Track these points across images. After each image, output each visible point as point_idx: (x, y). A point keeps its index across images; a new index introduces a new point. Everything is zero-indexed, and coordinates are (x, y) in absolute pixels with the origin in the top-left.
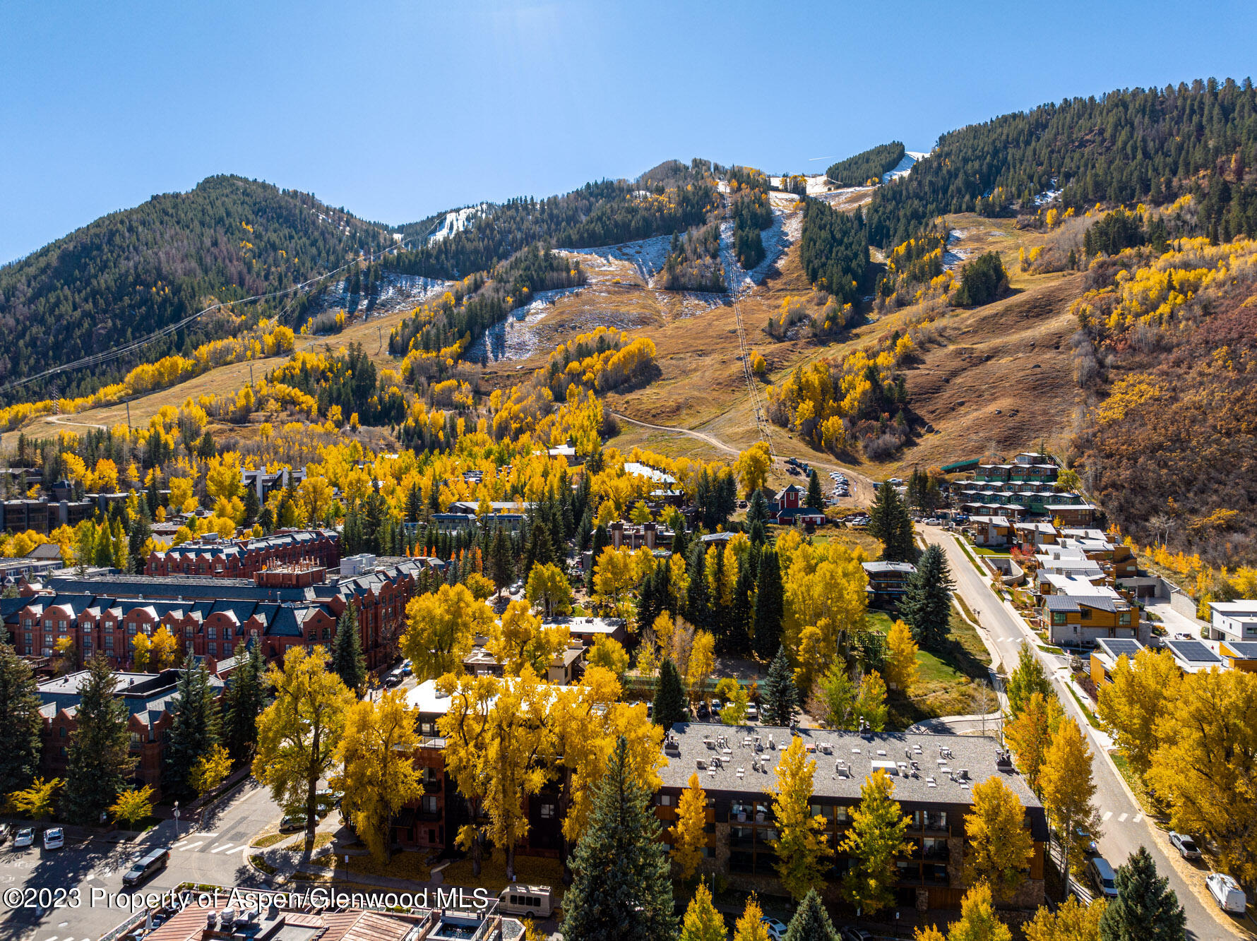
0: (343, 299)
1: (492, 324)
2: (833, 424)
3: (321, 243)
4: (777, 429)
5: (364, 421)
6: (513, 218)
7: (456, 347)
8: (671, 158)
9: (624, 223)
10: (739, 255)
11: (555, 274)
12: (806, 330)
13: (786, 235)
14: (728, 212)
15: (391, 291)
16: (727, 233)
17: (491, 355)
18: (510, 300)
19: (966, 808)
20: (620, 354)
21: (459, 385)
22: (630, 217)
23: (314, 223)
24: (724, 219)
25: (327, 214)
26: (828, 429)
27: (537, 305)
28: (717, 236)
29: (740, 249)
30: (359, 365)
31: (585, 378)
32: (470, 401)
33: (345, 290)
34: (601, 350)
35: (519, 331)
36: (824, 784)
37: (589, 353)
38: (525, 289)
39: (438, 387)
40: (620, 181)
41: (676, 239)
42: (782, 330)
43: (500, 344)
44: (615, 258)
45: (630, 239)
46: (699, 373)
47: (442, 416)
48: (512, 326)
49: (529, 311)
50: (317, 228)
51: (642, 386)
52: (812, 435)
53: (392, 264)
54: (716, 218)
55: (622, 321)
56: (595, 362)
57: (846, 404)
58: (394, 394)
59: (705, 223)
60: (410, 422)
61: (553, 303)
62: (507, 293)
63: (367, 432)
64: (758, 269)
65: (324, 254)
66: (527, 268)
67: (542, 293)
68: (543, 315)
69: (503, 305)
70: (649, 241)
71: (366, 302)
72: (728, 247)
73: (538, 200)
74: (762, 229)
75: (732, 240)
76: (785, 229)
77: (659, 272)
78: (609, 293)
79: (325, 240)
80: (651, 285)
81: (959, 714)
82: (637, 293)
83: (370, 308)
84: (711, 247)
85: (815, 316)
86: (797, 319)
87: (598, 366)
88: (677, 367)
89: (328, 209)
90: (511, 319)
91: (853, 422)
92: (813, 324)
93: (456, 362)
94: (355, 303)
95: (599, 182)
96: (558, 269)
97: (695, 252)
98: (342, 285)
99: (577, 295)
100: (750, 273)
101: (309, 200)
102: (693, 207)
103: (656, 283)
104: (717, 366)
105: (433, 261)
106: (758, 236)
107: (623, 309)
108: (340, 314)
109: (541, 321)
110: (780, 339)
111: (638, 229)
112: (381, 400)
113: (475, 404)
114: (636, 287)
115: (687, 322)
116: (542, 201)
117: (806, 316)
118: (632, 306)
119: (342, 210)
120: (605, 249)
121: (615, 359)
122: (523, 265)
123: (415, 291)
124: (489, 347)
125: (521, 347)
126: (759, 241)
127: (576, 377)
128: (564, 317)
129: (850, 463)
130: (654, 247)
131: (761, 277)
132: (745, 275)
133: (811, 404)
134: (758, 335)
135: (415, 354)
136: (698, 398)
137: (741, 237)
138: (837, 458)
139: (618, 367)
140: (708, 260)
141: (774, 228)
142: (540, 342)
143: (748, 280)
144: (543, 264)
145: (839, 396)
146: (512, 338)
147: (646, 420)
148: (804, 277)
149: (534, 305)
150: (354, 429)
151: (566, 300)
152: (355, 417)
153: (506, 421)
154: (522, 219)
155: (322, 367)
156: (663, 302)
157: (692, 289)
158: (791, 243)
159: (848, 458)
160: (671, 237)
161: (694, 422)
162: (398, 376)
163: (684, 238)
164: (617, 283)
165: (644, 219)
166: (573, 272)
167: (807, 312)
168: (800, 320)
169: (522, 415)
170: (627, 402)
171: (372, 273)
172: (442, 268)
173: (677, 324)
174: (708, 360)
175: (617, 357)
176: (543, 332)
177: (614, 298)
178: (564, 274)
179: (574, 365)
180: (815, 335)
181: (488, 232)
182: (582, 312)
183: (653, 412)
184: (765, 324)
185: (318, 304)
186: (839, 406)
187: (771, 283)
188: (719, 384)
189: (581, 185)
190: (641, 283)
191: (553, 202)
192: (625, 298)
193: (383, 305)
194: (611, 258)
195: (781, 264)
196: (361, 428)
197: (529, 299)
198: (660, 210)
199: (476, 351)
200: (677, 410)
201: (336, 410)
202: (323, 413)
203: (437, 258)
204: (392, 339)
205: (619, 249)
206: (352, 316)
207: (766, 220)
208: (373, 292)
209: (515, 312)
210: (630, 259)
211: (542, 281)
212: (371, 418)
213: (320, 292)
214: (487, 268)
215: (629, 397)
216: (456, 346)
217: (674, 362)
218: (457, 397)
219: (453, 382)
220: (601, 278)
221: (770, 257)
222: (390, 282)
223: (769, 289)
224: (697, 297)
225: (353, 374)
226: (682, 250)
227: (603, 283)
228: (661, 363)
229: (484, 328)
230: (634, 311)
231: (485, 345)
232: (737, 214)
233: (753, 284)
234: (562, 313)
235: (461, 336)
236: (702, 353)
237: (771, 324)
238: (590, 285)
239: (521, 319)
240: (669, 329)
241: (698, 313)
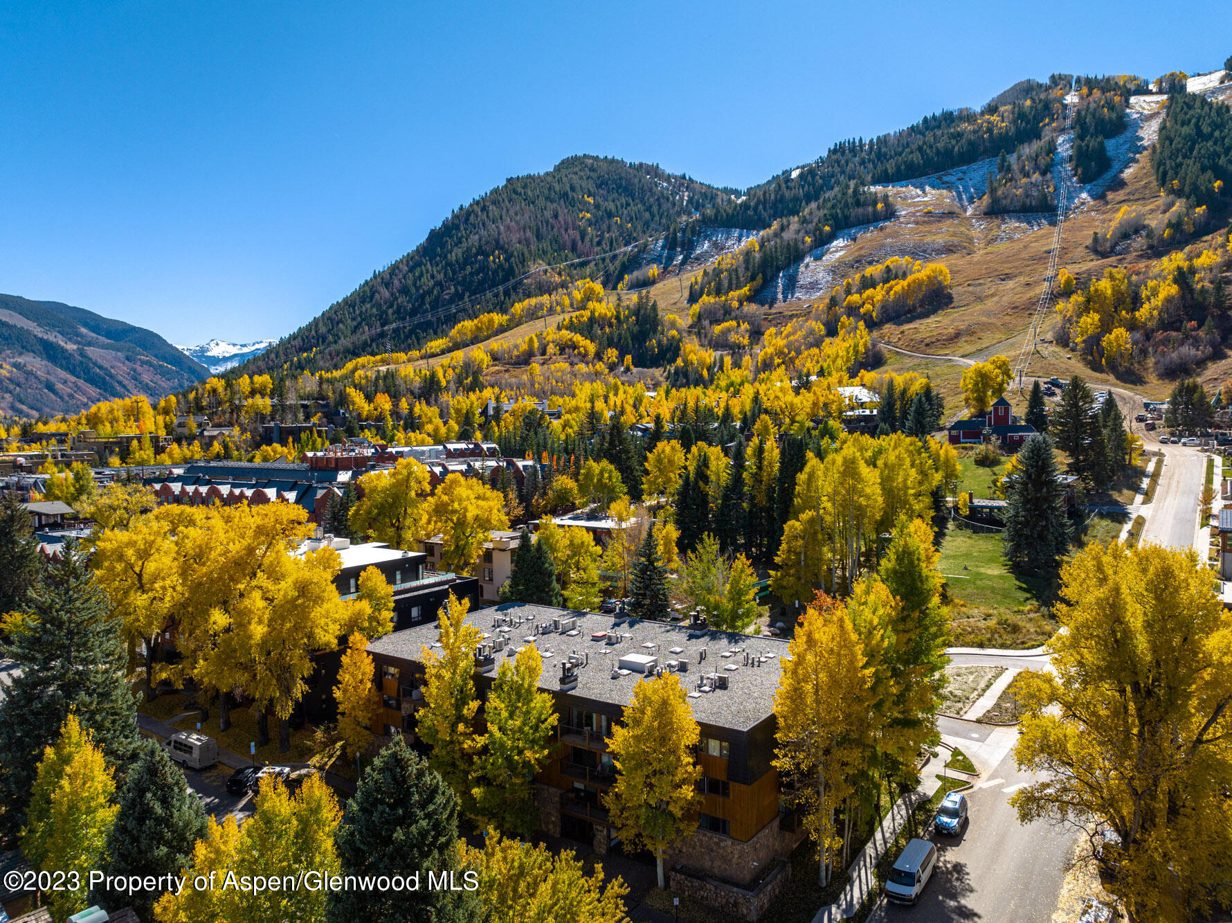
0: (660, 256)
1: (787, 266)
2: (1118, 338)
3: (655, 209)
4: (1057, 349)
5: (636, 362)
6: (838, 162)
7: (745, 290)
8: (1024, 79)
9: (946, 149)
10: (1075, 169)
11: (860, 210)
12: (1139, 242)
13: (1142, 139)
14: (1068, 122)
15: (706, 245)
16: (1064, 145)
17: (780, 296)
18: (808, 239)
20: (905, 283)
21: (739, 325)
22: (954, 142)
23: (651, 190)
24: (1062, 131)
25: (669, 182)
26: (1110, 344)
27: (839, 243)
28: (1051, 149)
29: (1078, 160)
31: (862, 310)
32: (746, 342)
33: (663, 247)
34: (886, 281)
35: (813, 270)
37: (874, 286)
38: (827, 228)
39: (717, 329)
40: (961, 111)
41: (1004, 160)
42: (1108, 244)
43: (791, 285)
44: (933, 187)
45: (953, 166)
46: (995, 299)
48: (807, 266)
49: (829, 249)
50: (653, 194)
51: (926, 315)
52: (1093, 353)
53: (710, 218)
54: (1054, 130)
55: (924, 251)
56: (878, 294)
57: (1142, 314)
58: (674, 338)
59: (1039, 137)
60: (681, 362)
61: (854, 240)
62: (807, 233)
64: (1100, 181)
65: (657, 218)
66: (833, 207)
67: (846, 231)
68: (842, 253)
69: (801, 246)
70: (974, 166)
71: (681, 257)
72: (1062, 161)
73: (866, 141)
74: (1109, 136)
75: (1070, 152)
76: (1141, 133)
77: (980, 199)
78: (917, 223)
79: (660, 205)
80: (970, 212)
82: (949, 222)
83: (683, 263)
84: (1042, 162)
85: (1153, 223)
86: (1130, 231)
87: (879, 297)
88: (972, 293)
89: (668, 178)
90: (807, 260)
91: (1146, 335)
92: (1150, 235)
93: (741, 304)
94: (670, 259)
95: (937, 114)
96: (865, 204)
97: (1022, 170)
98: (661, 243)
99: (882, 229)
100: (1088, 187)
101: (654, 171)
102: (1028, 122)
103: (975, 209)
104: (1019, 289)
105: (750, 213)
106: (1102, 144)
107: (928, 239)
108: (654, 270)
109: (841, 257)
110: (1104, 255)
111: (961, 154)
112: (661, 343)
113: (751, 344)
114: (951, 214)
115: (1002, 247)
116: (871, 141)
117: (1144, 227)
118: (941, 235)
119: (684, 177)
120: (923, 179)
121: (898, 288)
122: (829, 205)
123: (730, 243)
124: (780, 289)
125: (813, 286)
126: (1102, 149)
127: (852, 311)
128: (862, 252)
129: (1131, 382)
130: (978, 172)
131: (1100, 190)
132: (1081, 190)
133: (1097, 316)
134: (1080, 252)
135: (706, 299)
136: (984, 324)
137: (1080, 147)
138: (1118, 378)
139: (900, 296)
140: (1036, 177)
141: (1128, 134)
142: (834, 279)
143: (1084, 195)
144: (850, 201)
145: (1135, 305)
146: (805, 277)
147: (917, 350)
148: (1155, 183)
149: (835, 243)
150: (627, 370)
151: (869, 236)
152: (629, 359)
153: (772, 358)
154: (847, 162)
155: (609, 315)
156: (978, 229)
157: (1013, 211)
158: (1145, 148)
159: (1131, 378)
160: (998, 159)
161: (969, 348)
162: (687, 322)
163: (1012, 159)
164: (929, 212)
165: (971, 143)
166: (880, 206)
167: (1146, 222)
168: (1136, 231)
169: (786, 350)
170: (902, 332)
171: (689, 230)
172: (760, 219)
173: (990, 249)
174: (1010, 284)
175: (899, 286)
176: (837, 271)
177: (921, 228)
178: (870, 209)
179: (855, 298)
180: (1151, 247)
181: (809, 178)
182: (882, 246)
183: (927, 341)
184: (1089, 242)
185: (636, 263)
186: (1133, 317)
187: (1110, 196)
188: (1016, 307)
189: (917, 120)
190: (957, 210)
191: (883, 141)
192: (933, 228)
193: (697, 259)
194: (928, 188)
195: (1128, 173)
196: (633, 369)
197: (832, 237)
198: (990, 130)
199: (767, 294)
200: (958, 335)
201: (613, 353)
202: (600, 357)
203: (755, 209)
204: (691, 287)
205: (940, 178)
206: (665, 273)
207: (1119, 125)
208: (689, 246)
209: (814, 252)
210: (949, 186)
211: (846, 218)
213: (641, 252)
214: (794, 212)
215: (906, 327)
216: (746, 289)
217: (971, 289)
218: (733, 338)
219: (734, 323)
220: (912, 209)
221: (1116, 166)
222: (706, 237)
223: (1107, 203)
224: (1019, 220)
225: (637, 320)
226: (1009, 169)
227: (914, 214)
228: (954, 292)
229: (778, 270)
230: (940, 240)
231: (776, 287)
232: (1080, 122)
233: (1089, 199)
234: (861, 248)
235: (753, 278)
236: (1007, 277)
237: (1096, 240)
238: (898, 217)
239: (818, 258)
240: (977, 257)
241: (1017, 236)
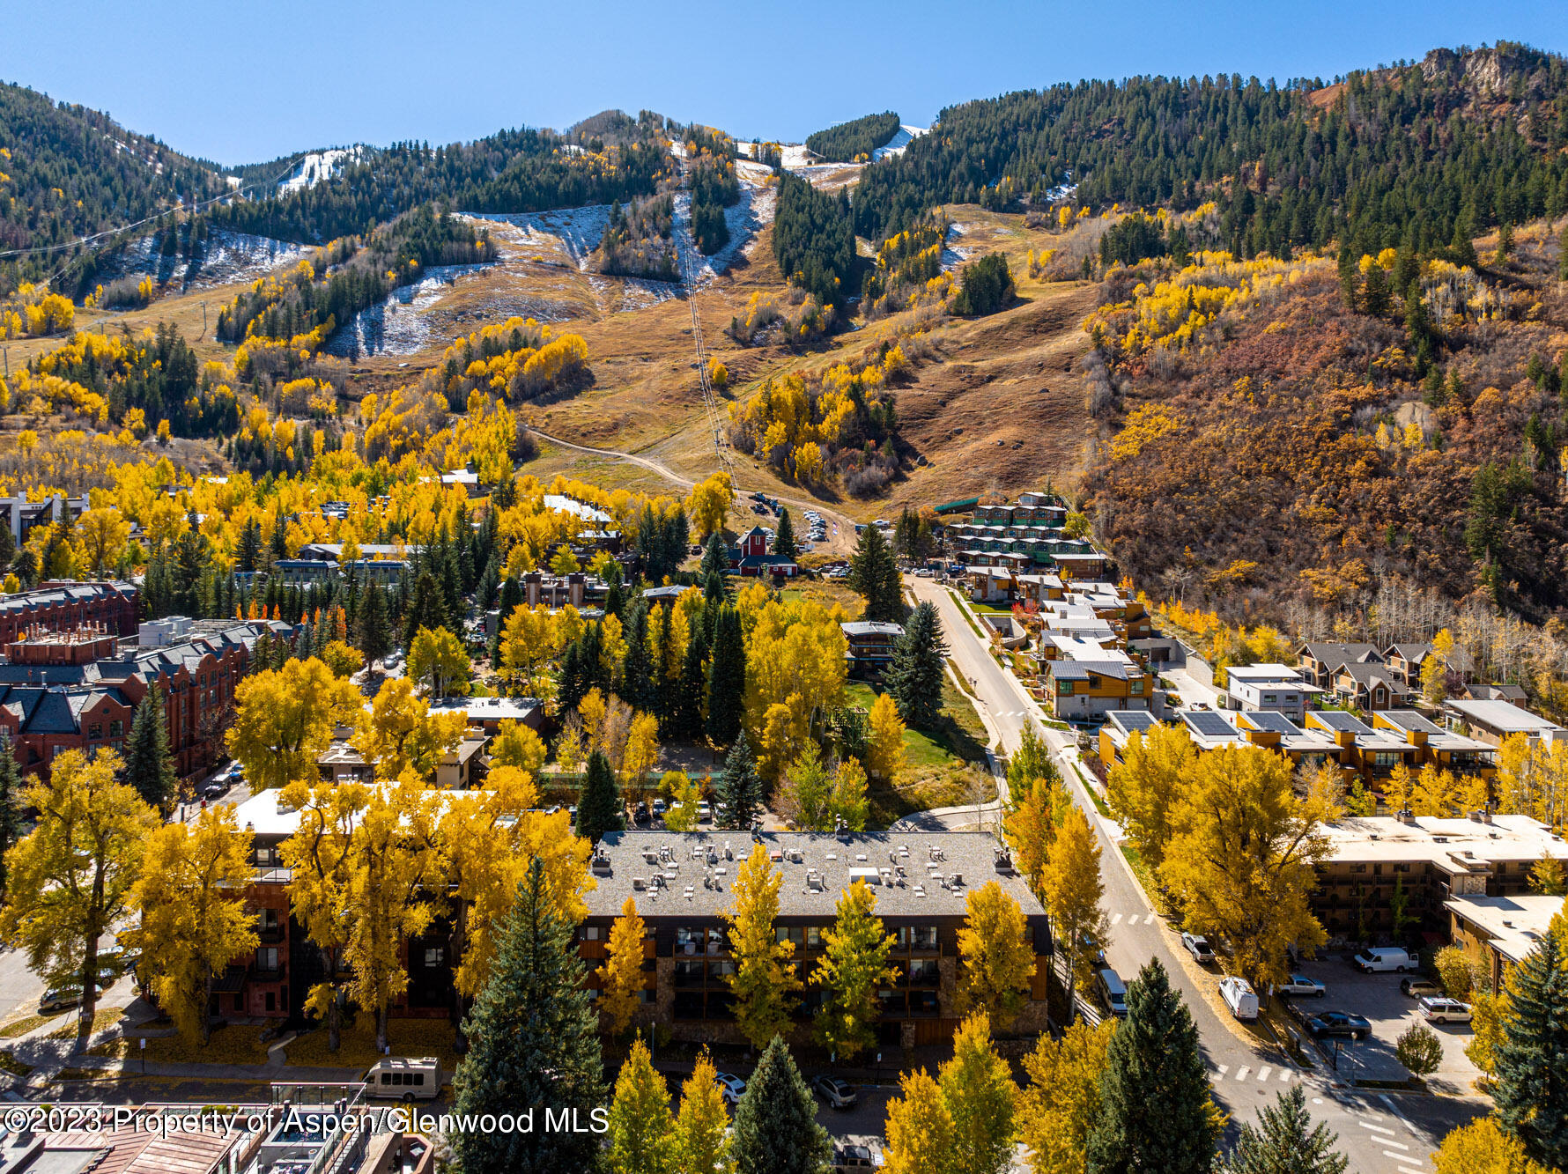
0: (151, 261)
1: (365, 306)
2: (809, 452)
3: (118, 182)
4: (741, 456)
5: (177, 430)
6: (397, 167)
7: (314, 335)
8: (612, 107)
9: (549, 185)
10: (696, 236)
11: (455, 246)
12: (778, 335)
13: (756, 215)
14: (684, 181)
15: (222, 254)
16: (682, 208)
17: (363, 347)
18: (392, 275)
19: (959, 921)
20: (541, 354)
21: (318, 386)
22: (557, 178)
23: (108, 153)
24: (678, 189)
25: (129, 143)
26: (802, 458)
27: (429, 284)
28: (669, 210)
29: (698, 228)
30: (172, 355)
31: (492, 383)
32: (332, 408)
33: (154, 250)
34: (515, 347)
35: (400, 316)
36: (792, 901)
37: (499, 351)
38: (413, 263)
39: (287, 388)
40: (544, 131)
41: (617, 211)
42: (748, 333)
43: (376, 333)
44: (537, 228)
45: (557, 206)
46: (643, 383)
47: (293, 427)
48: (394, 310)
49: (417, 291)
50: (113, 161)
51: (569, 395)
52: (783, 464)
53: (224, 217)
54: (669, 187)
55: (544, 311)
56: (507, 362)
57: (824, 427)
58: (223, 395)
59: (654, 193)
60: (246, 434)
61: (451, 282)
62: (389, 266)
63: (182, 446)
64: (720, 255)
65: (122, 198)
66: (417, 235)
67: (437, 269)
68: (437, 298)
69: (382, 282)
70: (582, 210)
71: (184, 268)
72: (682, 225)
73: (433, 146)
74: (727, 206)
75: (688, 216)
76: (754, 207)
77: (593, 251)
78: (527, 273)
79: (124, 177)
80: (583, 267)
81: (952, 804)
82: (564, 277)
83: (191, 276)
84: (662, 223)
85: (789, 318)
86: (767, 320)
87: (511, 368)
88: (615, 373)
89: (129, 137)
90: (392, 301)
91: (832, 450)
92: (787, 327)
93: (313, 355)
94: (167, 268)
95: (518, 130)
96: (459, 239)
97: (641, 228)
98: (149, 242)
99: (484, 274)
100: (710, 259)
101: (100, 121)
102: (639, 171)
103: (590, 264)
104: (666, 374)
105: (284, 218)
106: (721, 214)
107: (546, 296)
108: (145, 282)
109: (435, 305)
110: (746, 344)
111: (566, 194)
112: (203, 402)
113: (340, 412)
114: (563, 268)
115: (629, 316)
116: (440, 149)
117: (778, 318)
118: (558, 292)
119: (151, 139)
120: (523, 216)
121: (533, 360)
122: (411, 231)
123: (257, 257)
124: (361, 337)
125: (406, 339)
126: (721, 219)
127: (481, 382)
128: (467, 301)
129: (828, 500)
130: (588, 219)
131: (723, 265)
132: (704, 261)
133: (783, 426)
134: (719, 337)
135: (253, 342)
136: (642, 415)
137: (700, 215)
138: (814, 493)
139: (538, 370)
140: (657, 240)
141: (741, 206)
142: (433, 332)
143: (707, 268)
144: (439, 231)
145: (816, 417)
146: (393, 326)
147: (573, 440)
148: (777, 269)
149: (425, 283)
150: (163, 441)
151: (469, 279)
152: (164, 425)
153: (383, 436)
154: (411, 170)
155: (116, 354)
156: (598, 289)
157: (636, 275)
158: (762, 226)
159: (826, 494)
160: (611, 208)
161: (637, 444)
162: (230, 370)
163: (627, 210)
164: (538, 261)
165: (576, 182)
166: (479, 244)
167: (780, 312)
168: (771, 322)
169: (405, 429)
170: (549, 416)
171: (195, 229)
172: (297, 227)
173: (616, 318)
174: (655, 367)
175: (536, 357)
176: (434, 319)
177: (533, 280)
178: (467, 246)
179: (478, 365)
180: (789, 341)
181: (363, 183)
182: (490, 297)
183: (583, 430)
184: (728, 325)
185: (112, 267)
186: (816, 430)
187: (735, 274)
188: (669, 397)
189: (493, 132)
190: (569, 262)
191: (455, 150)
192: (548, 281)
193: (210, 273)
194: (530, 229)
195: (749, 251)
196: (173, 441)
197: (418, 276)
198: (597, 171)
199: (341, 341)
200: (615, 427)
201: (136, 416)
202: (116, 419)
203: (291, 214)
204: (222, 319)
205: (543, 218)
206: (163, 285)
207: (731, 195)
208: (195, 255)
209: (398, 291)
210: (556, 231)
211: (437, 253)
212: (187, 427)
213: (115, 250)
214: (360, 230)
215: (551, 409)
216: (315, 333)
217: (611, 367)
218: (314, 402)
219: (309, 382)
220: (517, 254)
221: (735, 241)
222: (221, 243)
223: (733, 282)
224: (643, 285)
225: (164, 366)
226: (624, 225)
227: (520, 261)
228: (595, 368)
229: (355, 310)
230: (560, 299)
231: (355, 334)
232: (695, 184)
233: (713, 274)
234: (463, 296)
235: (322, 319)
236: (648, 358)
237: (735, 325)
238: (502, 262)
239: (407, 301)
240: (606, 324)
241: (644, 306)
